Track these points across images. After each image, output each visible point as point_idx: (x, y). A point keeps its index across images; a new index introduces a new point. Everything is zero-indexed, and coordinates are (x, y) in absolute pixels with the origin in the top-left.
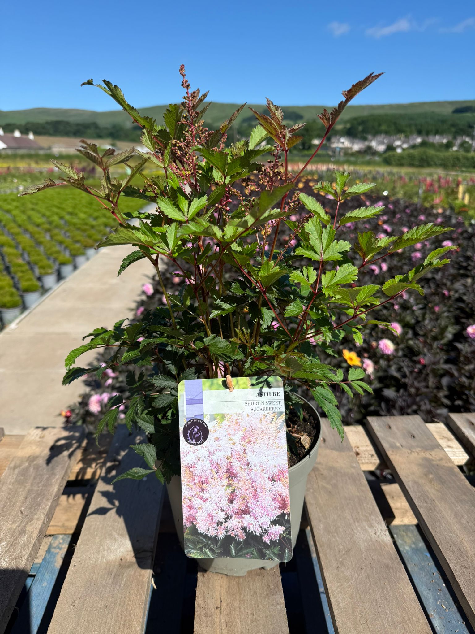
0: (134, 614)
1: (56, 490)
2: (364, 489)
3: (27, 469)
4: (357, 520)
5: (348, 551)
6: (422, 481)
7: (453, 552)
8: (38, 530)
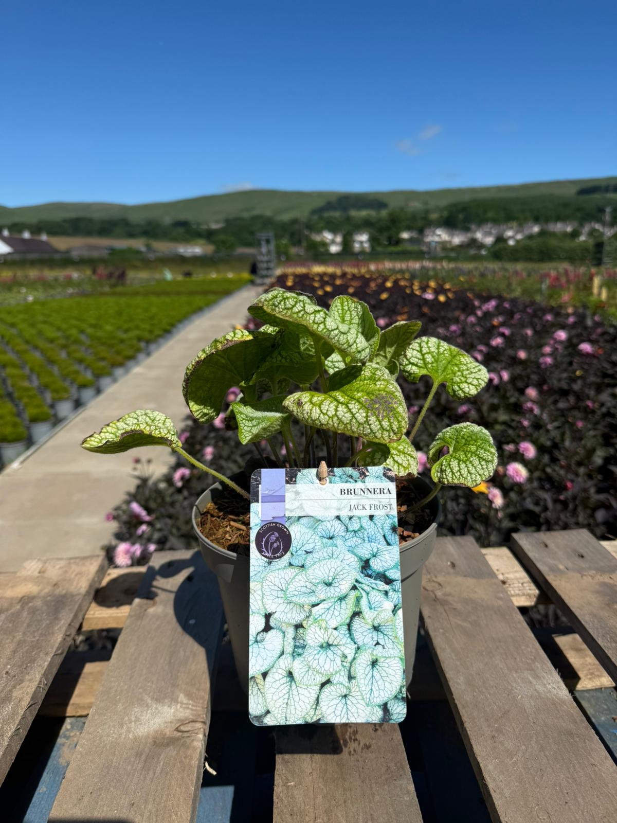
0: (176, 815)
1: (60, 640)
4: (514, 669)
5: (506, 713)
8: (30, 695)
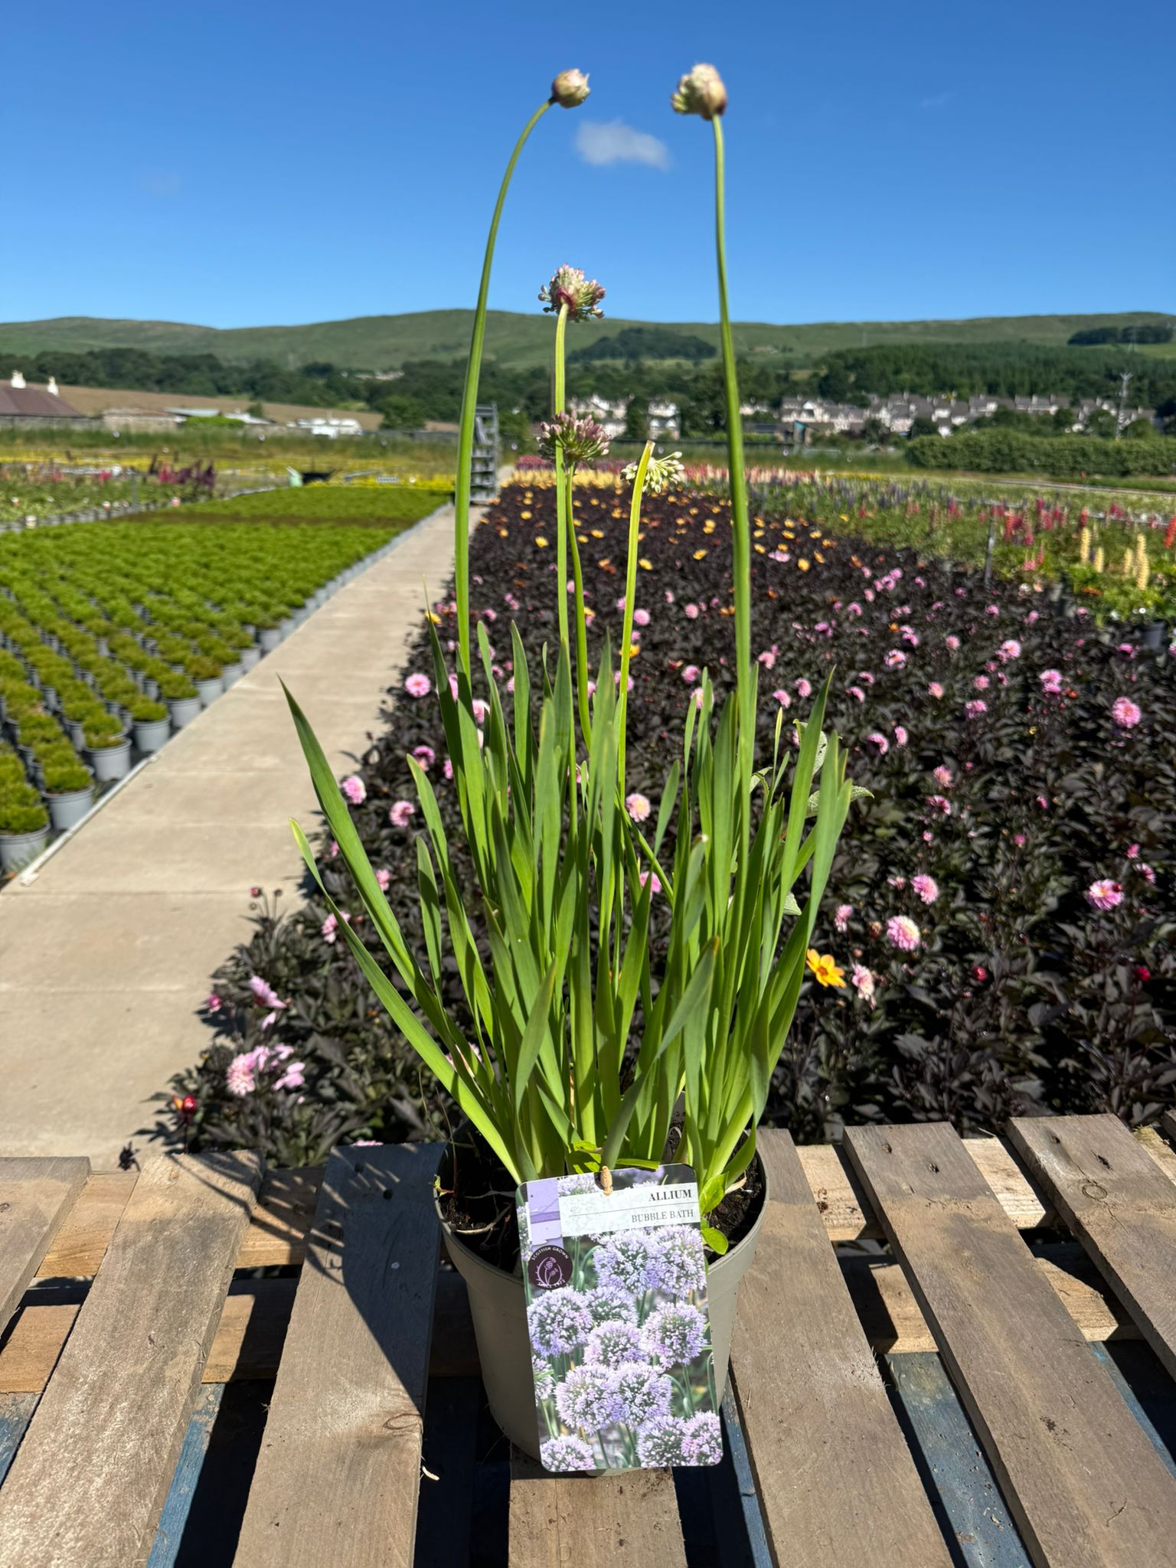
0: (394, 1537)
2: (834, 1281)
3: (150, 1249)
4: (818, 1345)
5: (799, 1408)
6: (948, 1265)
7: (1000, 1407)
8: (190, 1376)
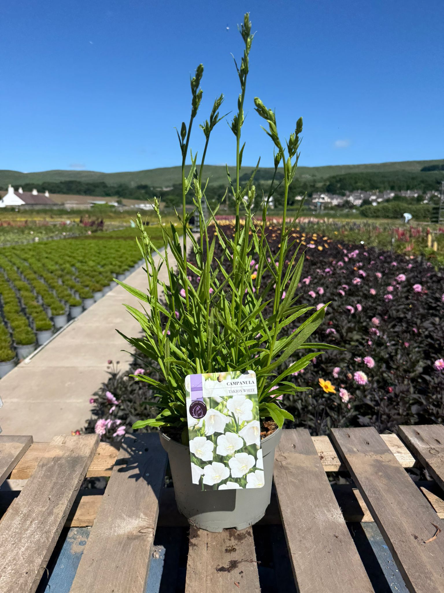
1: (76, 482)
2: (325, 483)
3: (53, 467)
5: (309, 529)
6: (372, 478)
8: (63, 512)
